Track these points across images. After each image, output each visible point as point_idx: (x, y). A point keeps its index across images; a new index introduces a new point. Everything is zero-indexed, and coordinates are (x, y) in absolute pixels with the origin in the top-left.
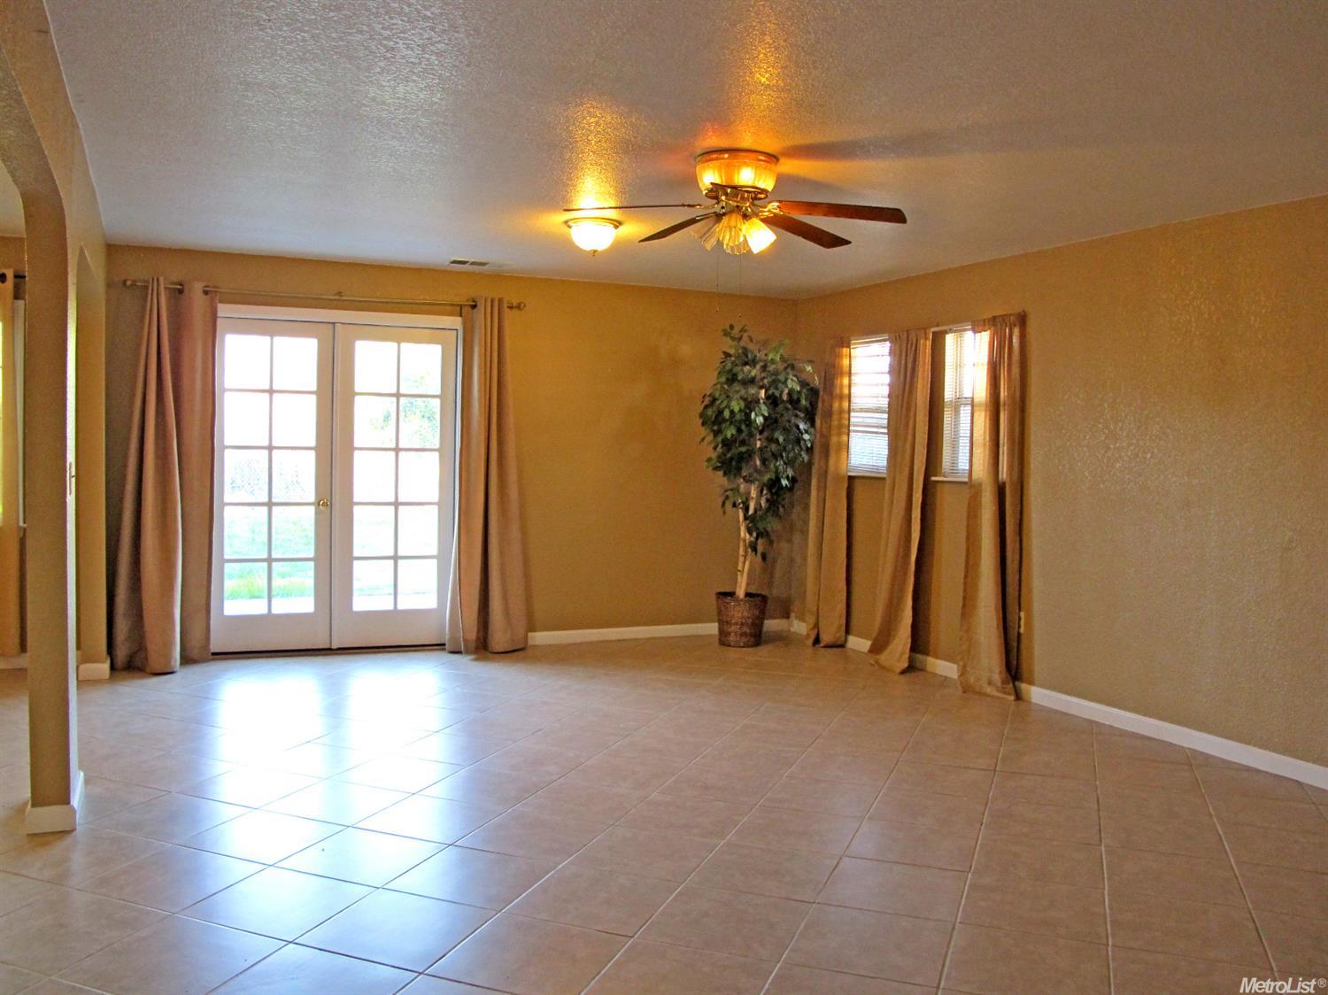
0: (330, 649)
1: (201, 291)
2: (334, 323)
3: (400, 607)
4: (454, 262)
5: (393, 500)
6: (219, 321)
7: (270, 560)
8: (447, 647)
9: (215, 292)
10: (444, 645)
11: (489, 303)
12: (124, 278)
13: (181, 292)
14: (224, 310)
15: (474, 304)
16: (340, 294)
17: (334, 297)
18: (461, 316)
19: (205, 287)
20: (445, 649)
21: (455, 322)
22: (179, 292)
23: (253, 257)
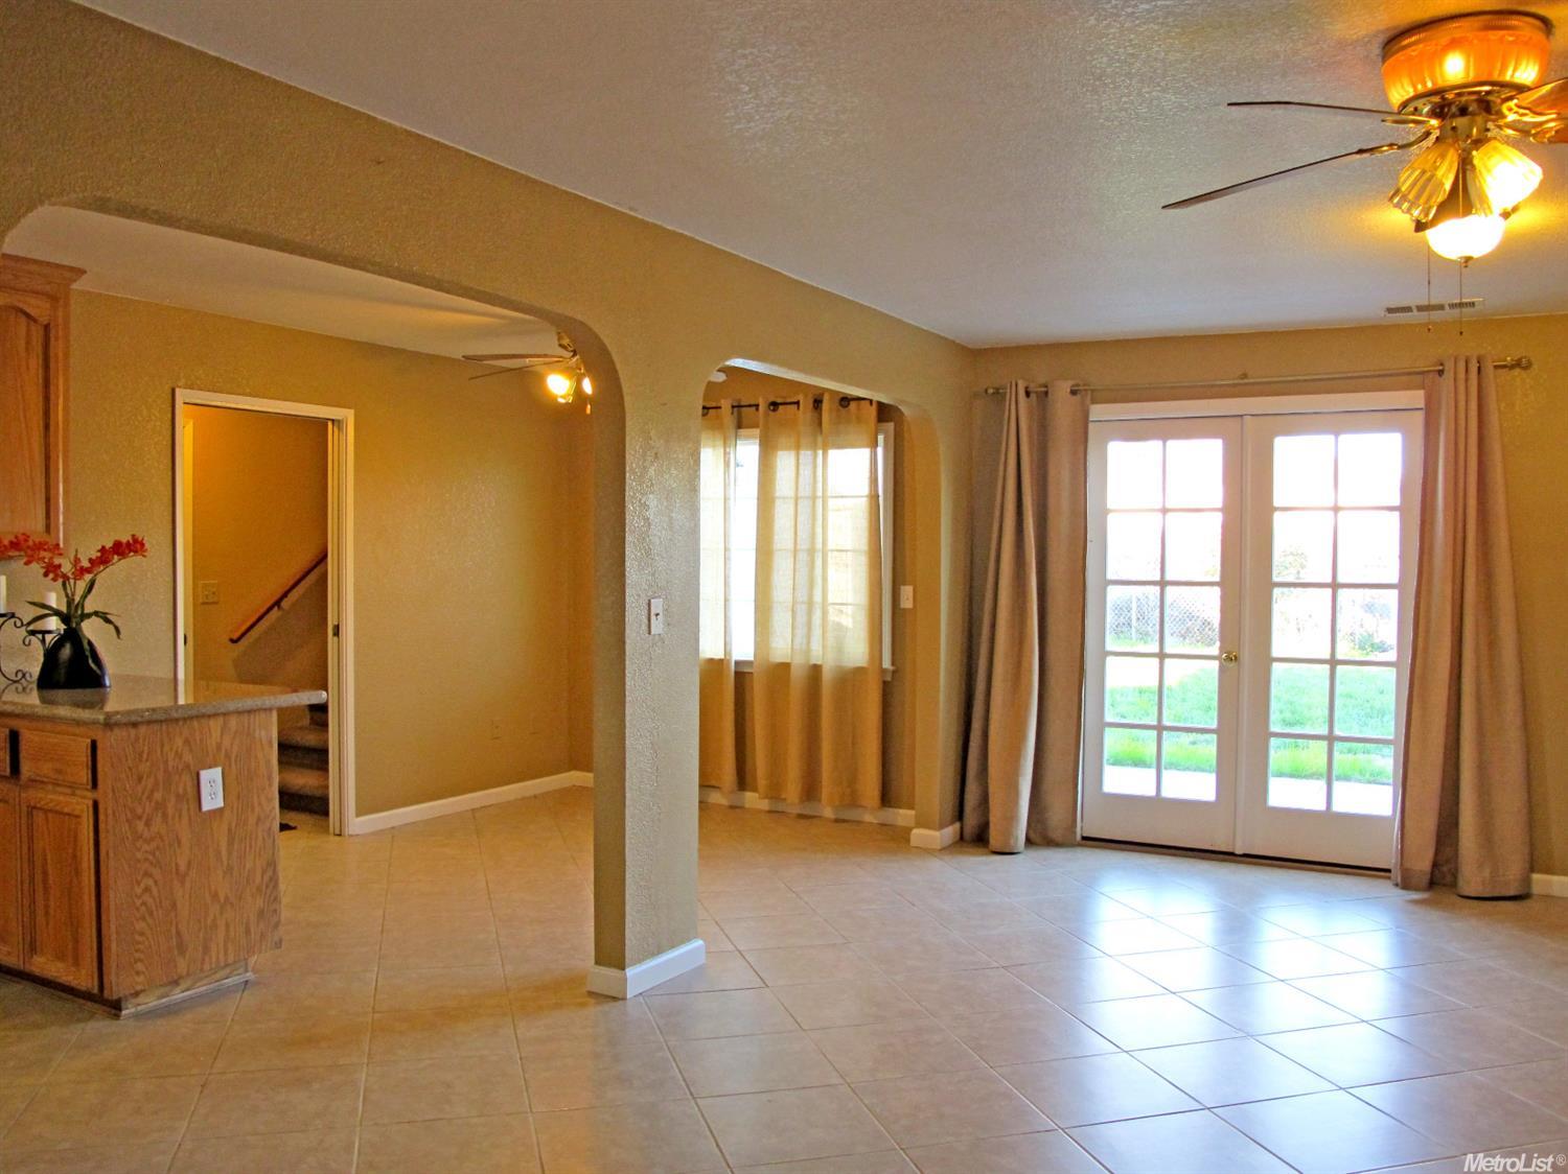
0: (1232, 854)
1: (1069, 390)
2: (1241, 416)
3: (1337, 807)
4: (1390, 310)
5: (1327, 656)
6: (1091, 426)
7: (1160, 728)
8: (1392, 875)
9: (1086, 390)
10: (1389, 871)
11: (1462, 365)
12: (985, 387)
13: (1046, 393)
14: (1097, 412)
15: (1441, 368)
16: (1245, 376)
17: (1236, 382)
18: (1424, 388)
19: (1073, 386)
20: (1389, 878)
21: (1417, 398)
22: (1041, 396)
23: (1138, 341)
